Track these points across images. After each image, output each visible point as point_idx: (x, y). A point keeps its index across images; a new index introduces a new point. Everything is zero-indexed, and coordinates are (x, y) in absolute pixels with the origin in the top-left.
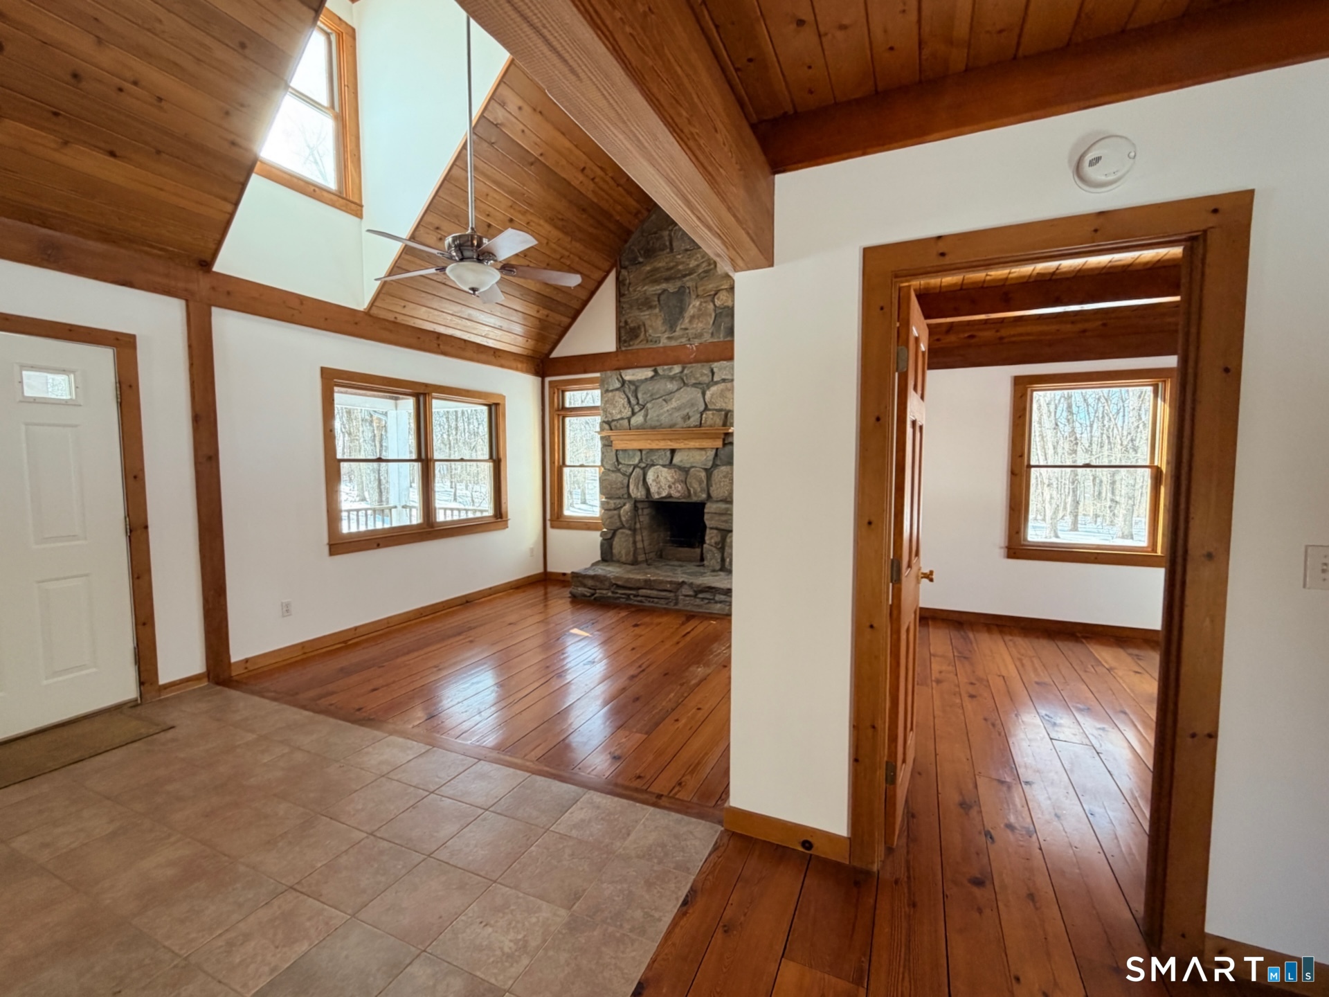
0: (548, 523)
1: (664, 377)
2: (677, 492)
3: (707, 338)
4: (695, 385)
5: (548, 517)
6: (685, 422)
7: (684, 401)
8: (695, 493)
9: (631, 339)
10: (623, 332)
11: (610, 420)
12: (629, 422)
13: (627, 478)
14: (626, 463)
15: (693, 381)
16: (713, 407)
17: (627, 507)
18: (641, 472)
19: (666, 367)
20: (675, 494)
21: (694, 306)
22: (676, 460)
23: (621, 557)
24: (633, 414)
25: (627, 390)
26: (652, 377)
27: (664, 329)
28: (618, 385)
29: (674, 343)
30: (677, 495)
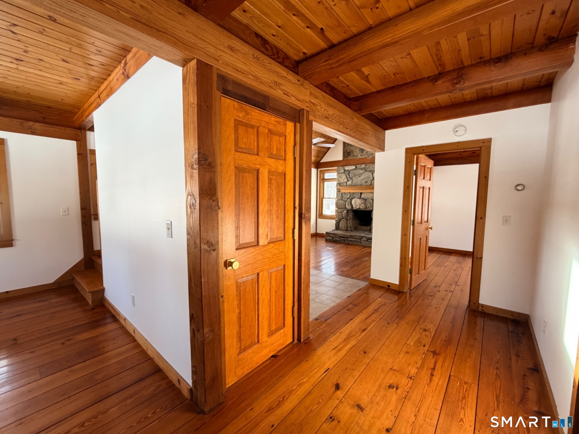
0: (318, 217)
1: (359, 169)
2: (362, 207)
4: (369, 171)
5: (318, 215)
6: (366, 183)
7: (366, 176)
8: (369, 207)
9: (348, 156)
10: (345, 153)
11: (340, 183)
12: (346, 183)
13: (345, 202)
14: (345, 197)
15: (369, 170)
17: (345, 212)
18: (350, 200)
19: (360, 165)
20: (361, 208)
22: (362, 196)
23: (342, 228)
24: (348, 181)
25: (346, 173)
26: (355, 169)
27: (359, 152)
28: (343, 171)
29: (363, 157)
30: (362, 208)
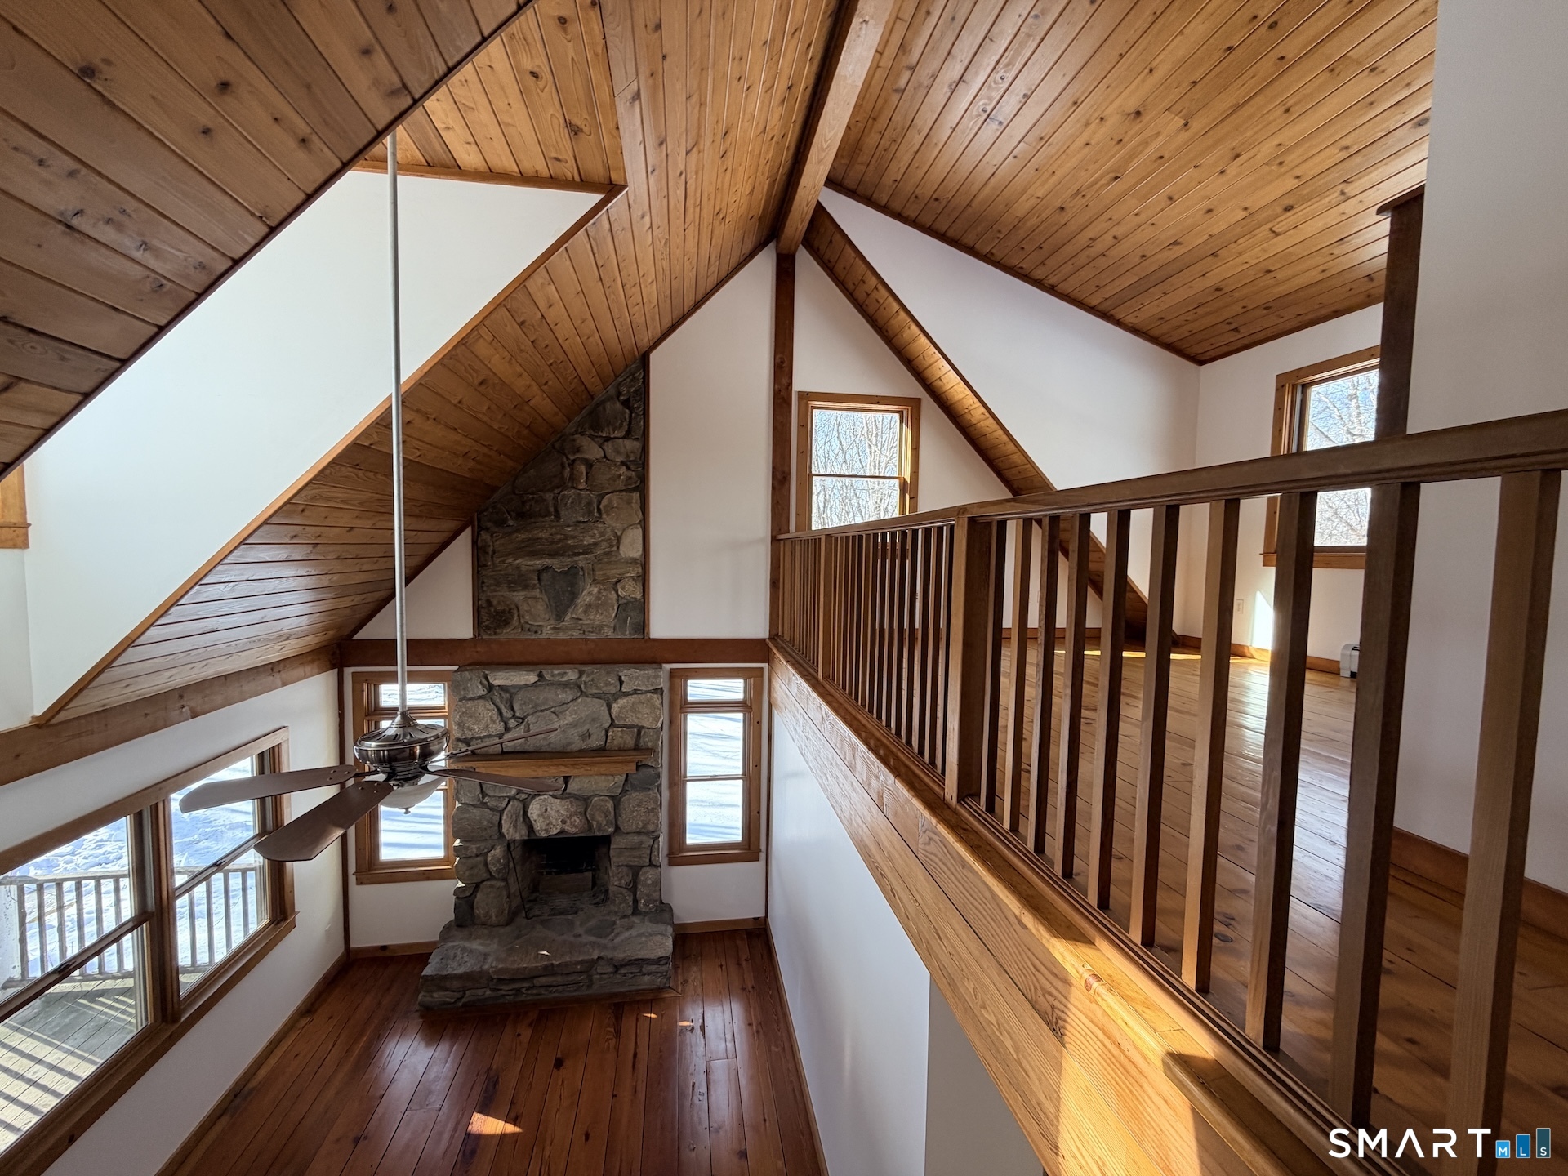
0: (352, 879)
1: (553, 683)
2: (574, 827)
3: (609, 633)
4: (597, 696)
5: (352, 868)
6: (583, 741)
7: (583, 714)
8: (598, 826)
9: (499, 626)
10: (483, 612)
11: (470, 736)
12: (502, 741)
13: (498, 814)
14: (496, 794)
15: (594, 691)
16: (622, 723)
17: (498, 851)
18: (521, 805)
19: (555, 670)
20: (569, 828)
21: (589, 593)
22: (573, 787)
23: (491, 917)
24: (507, 729)
25: (498, 700)
26: (535, 683)
27: (547, 617)
28: (482, 692)
29: (561, 636)
30: (574, 830)
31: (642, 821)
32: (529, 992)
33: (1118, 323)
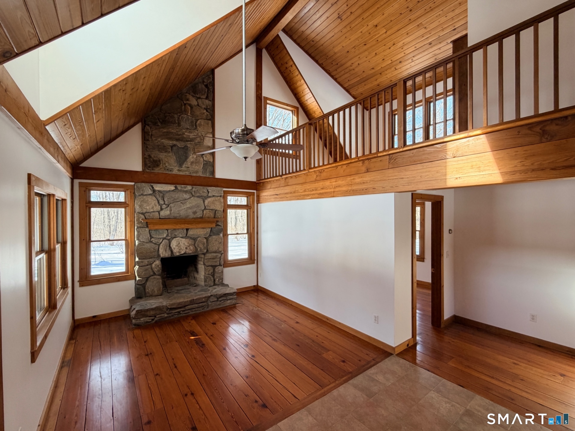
0: (77, 284)
1: (181, 191)
2: (190, 251)
3: (200, 174)
4: (199, 197)
5: (77, 279)
6: (194, 214)
7: (194, 204)
8: (201, 250)
10: (147, 161)
11: (144, 211)
12: (159, 214)
13: (158, 246)
14: (157, 237)
15: (198, 195)
16: (209, 208)
17: (158, 262)
18: (168, 242)
19: (183, 186)
20: (188, 251)
21: (192, 157)
22: (191, 233)
23: (155, 292)
24: (162, 209)
25: (158, 196)
26: (173, 191)
27: (175, 165)
28: (150, 192)
29: (181, 173)
30: (191, 252)
31: (217, 247)
32: (184, 312)
33: (350, 94)
